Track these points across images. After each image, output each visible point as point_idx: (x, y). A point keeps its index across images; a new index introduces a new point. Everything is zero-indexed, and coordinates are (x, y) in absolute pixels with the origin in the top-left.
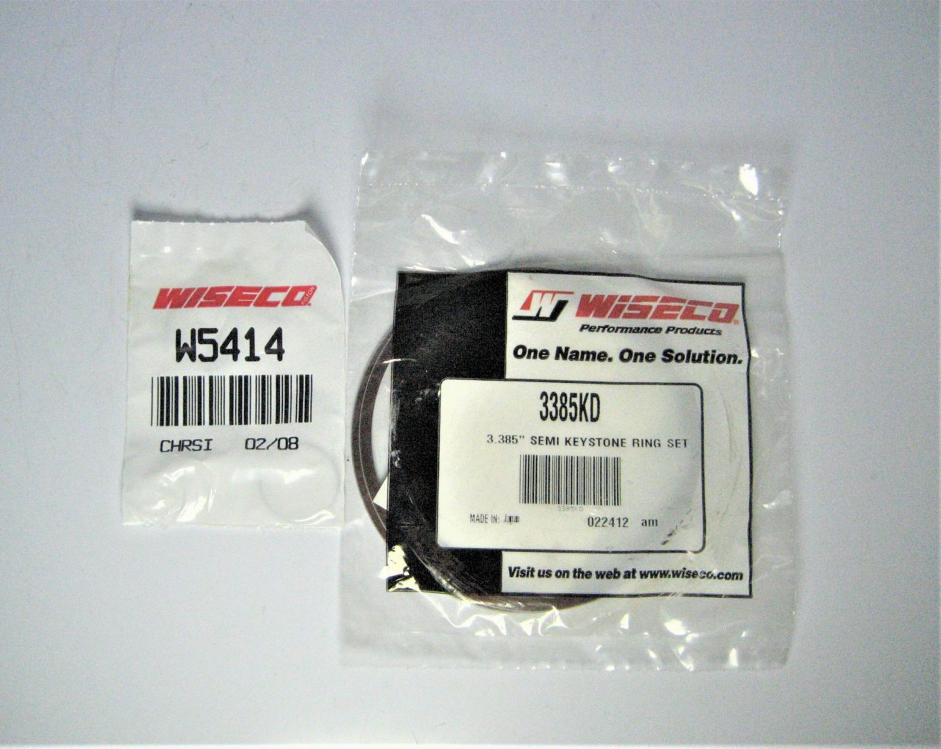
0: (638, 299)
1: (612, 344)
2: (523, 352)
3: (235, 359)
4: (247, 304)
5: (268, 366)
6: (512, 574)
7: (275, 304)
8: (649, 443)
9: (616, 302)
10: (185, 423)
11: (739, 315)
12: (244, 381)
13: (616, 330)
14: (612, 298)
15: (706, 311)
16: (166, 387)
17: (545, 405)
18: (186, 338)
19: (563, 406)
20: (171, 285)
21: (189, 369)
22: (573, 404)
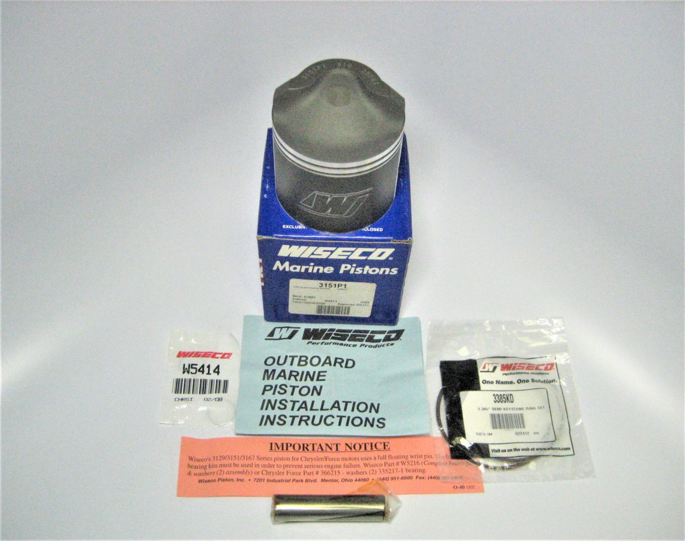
0: (520, 364)
1: (514, 378)
2: (485, 382)
3: (203, 373)
4: (208, 357)
5: (214, 376)
6: (493, 452)
7: (218, 358)
8: (531, 408)
9: (513, 365)
10: (184, 393)
11: (555, 367)
12: (205, 381)
13: (514, 374)
14: (511, 365)
15: (543, 367)
16: (178, 382)
17: (495, 398)
18: (187, 366)
19: (501, 398)
20: (183, 350)
21: (187, 376)
22: (504, 398)
